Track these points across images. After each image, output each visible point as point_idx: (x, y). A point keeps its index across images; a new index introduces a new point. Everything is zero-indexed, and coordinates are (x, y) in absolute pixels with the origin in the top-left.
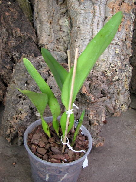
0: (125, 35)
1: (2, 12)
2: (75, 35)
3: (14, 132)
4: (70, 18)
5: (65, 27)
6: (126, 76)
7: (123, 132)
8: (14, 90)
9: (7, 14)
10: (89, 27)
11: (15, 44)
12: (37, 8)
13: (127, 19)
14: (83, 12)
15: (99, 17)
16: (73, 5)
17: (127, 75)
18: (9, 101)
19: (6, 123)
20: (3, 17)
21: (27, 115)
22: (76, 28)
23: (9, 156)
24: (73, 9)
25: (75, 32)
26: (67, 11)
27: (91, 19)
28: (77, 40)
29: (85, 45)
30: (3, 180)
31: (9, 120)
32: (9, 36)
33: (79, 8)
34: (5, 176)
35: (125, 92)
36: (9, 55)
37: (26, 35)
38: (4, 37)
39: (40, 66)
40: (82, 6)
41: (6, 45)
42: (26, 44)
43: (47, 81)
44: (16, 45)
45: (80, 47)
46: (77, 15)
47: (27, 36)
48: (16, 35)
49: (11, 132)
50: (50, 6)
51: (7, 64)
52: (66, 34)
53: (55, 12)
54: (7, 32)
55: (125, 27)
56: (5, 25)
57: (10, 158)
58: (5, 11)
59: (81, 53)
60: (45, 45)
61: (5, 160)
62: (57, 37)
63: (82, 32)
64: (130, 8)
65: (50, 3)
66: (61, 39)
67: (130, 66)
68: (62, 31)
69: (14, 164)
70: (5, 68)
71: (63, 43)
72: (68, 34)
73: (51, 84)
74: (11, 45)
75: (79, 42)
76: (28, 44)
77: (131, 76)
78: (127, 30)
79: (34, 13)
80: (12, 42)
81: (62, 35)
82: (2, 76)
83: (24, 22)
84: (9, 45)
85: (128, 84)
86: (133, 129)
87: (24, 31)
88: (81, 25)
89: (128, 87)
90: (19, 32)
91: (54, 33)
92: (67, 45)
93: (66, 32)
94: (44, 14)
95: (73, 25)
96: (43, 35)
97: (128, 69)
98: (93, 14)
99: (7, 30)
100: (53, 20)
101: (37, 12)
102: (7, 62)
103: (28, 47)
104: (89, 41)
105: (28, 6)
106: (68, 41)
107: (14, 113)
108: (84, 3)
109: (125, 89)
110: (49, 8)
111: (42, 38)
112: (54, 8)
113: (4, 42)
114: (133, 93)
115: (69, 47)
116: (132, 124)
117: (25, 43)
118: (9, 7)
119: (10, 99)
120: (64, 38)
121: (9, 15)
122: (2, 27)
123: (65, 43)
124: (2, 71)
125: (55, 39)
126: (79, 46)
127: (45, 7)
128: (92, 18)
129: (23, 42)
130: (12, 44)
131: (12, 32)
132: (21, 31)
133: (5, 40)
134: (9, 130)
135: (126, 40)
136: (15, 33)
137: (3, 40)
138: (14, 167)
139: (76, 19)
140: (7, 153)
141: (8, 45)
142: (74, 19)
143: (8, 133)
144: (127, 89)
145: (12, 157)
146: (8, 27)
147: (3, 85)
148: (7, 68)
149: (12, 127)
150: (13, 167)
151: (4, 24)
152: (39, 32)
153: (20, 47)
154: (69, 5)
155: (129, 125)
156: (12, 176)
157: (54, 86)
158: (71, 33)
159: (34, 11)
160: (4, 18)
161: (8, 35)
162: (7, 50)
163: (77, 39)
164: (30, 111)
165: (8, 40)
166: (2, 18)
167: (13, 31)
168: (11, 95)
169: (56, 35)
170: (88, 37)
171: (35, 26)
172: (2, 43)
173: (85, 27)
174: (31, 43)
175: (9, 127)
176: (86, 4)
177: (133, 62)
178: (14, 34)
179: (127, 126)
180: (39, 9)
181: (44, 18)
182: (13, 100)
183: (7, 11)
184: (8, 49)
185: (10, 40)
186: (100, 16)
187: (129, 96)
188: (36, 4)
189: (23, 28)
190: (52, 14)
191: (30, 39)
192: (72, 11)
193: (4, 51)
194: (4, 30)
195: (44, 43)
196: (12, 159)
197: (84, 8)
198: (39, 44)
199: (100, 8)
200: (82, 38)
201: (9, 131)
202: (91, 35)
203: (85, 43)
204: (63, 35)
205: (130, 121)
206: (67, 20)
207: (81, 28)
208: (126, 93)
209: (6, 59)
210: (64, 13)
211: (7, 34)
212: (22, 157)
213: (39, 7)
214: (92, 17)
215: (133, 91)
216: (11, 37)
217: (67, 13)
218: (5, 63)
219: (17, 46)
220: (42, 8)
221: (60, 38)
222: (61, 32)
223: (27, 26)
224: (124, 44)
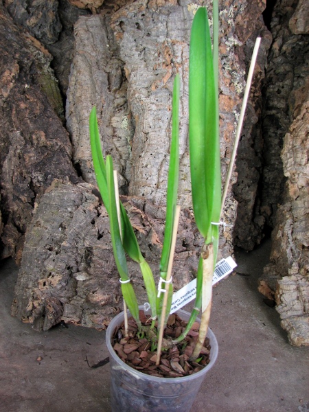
0: (224, 148)
1: (14, 102)
2: (140, 146)
3: (39, 307)
4: (131, 115)
5: (121, 131)
6: (227, 218)
7: (220, 312)
8: (39, 238)
9: (23, 106)
10: (163, 133)
11: (37, 159)
12: (74, 95)
13: (228, 121)
14: (154, 107)
15: (181, 118)
16: (136, 96)
17: (229, 215)
18: (31, 255)
19: (26, 291)
20: (16, 110)
21: (63, 278)
22: (142, 135)
23: (29, 348)
24: (138, 102)
25: (140, 140)
26: (126, 102)
27: (168, 121)
28: (143, 155)
29: (157, 163)
30: (24, 382)
31: (30, 286)
32: (25, 145)
33: (148, 101)
34: (27, 377)
35: (225, 245)
36: (25, 178)
37: (55, 144)
38: (18, 147)
39: (84, 199)
40: (152, 97)
41: (22, 159)
42: (55, 159)
43: (96, 223)
44: (39, 161)
45: (149, 166)
46: (144, 113)
47: (57, 145)
48: (38, 143)
49: (34, 307)
50: (97, 94)
51: (23, 193)
52: (124, 142)
53: (105, 105)
54: (22, 138)
55: (224, 135)
56: (18, 125)
57: (31, 350)
58: (19, 100)
59: (149, 178)
60: (86, 161)
61: (24, 354)
62: (108, 147)
63: (152, 142)
64: (232, 103)
65: (97, 89)
66: (114, 151)
67: (233, 201)
68: (116, 136)
69: (39, 359)
70: (20, 199)
71: (118, 157)
72: (127, 143)
73: (101, 228)
74: (29, 160)
75: (146, 159)
76: (58, 160)
77: (235, 217)
78: (228, 140)
79: (67, 103)
80: (32, 155)
81: (116, 143)
82: (13, 214)
83: (51, 119)
84: (27, 160)
85: (231, 232)
86: (238, 307)
87: (51, 136)
88: (150, 130)
89: (230, 236)
90: (43, 138)
91: (102, 140)
92: (125, 162)
93: (123, 138)
94: (87, 106)
95: (137, 128)
96: (82, 144)
97: (230, 205)
98: (170, 112)
99: (22, 134)
100: (102, 117)
101: (72, 103)
102: (22, 190)
103: (58, 164)
104: (163, 158)
105: (54, 88)
106: (127, 155)
107: (38, 276)
108: (156, 93)
109: (224, 240)
110: (95, 97)
111: (82, 149)
112: (104, 97)
113: (17, 155)
114: (240, 248)
115: (128, 165)
116: (236, 299)
117: (53, 157)
118: (24, 92)
119: (33, 252)
120: (120, 149)
121: (26, 108)
122: (13, 127)
123: (121, 158)
124: (13, 205)
125: (105, 152)
126: (146, 166)
127: (88, 96)
128: (169, 119)
129: (49, 156)
130: (32, 158)
131: (31, 138)
132: (47, 136)
133: (19, 151)
134: (30, 303)
135: (225, 156)
136: (37, 139)
137: (15, 151)
138: (40, 364)
139: (141, 118)
140: (26, 344)
141: (24, 160)
142: (139, 118)
143: (29, 308)
144: (228, 239)
145: (34, 350)
146: (24, 127)
147: (16, 229)
148: (23, 199)
149: (37, 299)
150: (38, 364)
151: (17, 123)
152: (75, 138)
153: (45, 164)
154: (130, 94)
155: (231, 301)
156: (38, 377)
157: (106, 231)
158: (132, 141)
159: (67, 100)
160: (18, 112)
161: (24, 143)
162: (22, 168)
163: (143, 153)
164: (67, 271)
165: (25, 152)
166: (14, 112)
167: (34, 137)
168: (35, 245)
169: (106, 145)
170: (163, 151)
171: (67, 125)
172: (15, 156)
173: (158, 133)
174: (64, 157)
175: (31, 299)
176: (159, 95)
177: (240, 192)
178: (35, 142)
179: (227, 302)
180: (78, 98)
181: (87, 115)
182: (38, 254)
183: (22, 100)
184: (25, 167)
185: (29, 152)
186: (182, 116)
187: (233, 251)
188: (72, 88)
189: (50, 130)
190: (100, 108)
191: (62, 150)
192: (135, 104)
193: (17, 171)
194: (18, 133)
195: (86, 158)
196: (34, 352)
197: (155, 101)
198: (75, 159)
199: (182, 103)
200: (151, 152)
201: (31, 306)
202: (167, 147)
203: (157, 161)
204: (118, 144)
205: (233, 295)
206: (125, 118)
207: (150, 134)
208: (226, 247)
209: (21, 185)
210: (121, 106)
211: (22, 141)
212: (52, 350)
213: (78, 95)
214: (169, 117)
215: (241, 243)
216: (29, 146)
217: (125, 106)
218: (18, 191)
219: (39, 163)
220: (83, 97)
221: (112, 149)
222: (115, 139)
223: (56, 128)
224: (223, 163)
